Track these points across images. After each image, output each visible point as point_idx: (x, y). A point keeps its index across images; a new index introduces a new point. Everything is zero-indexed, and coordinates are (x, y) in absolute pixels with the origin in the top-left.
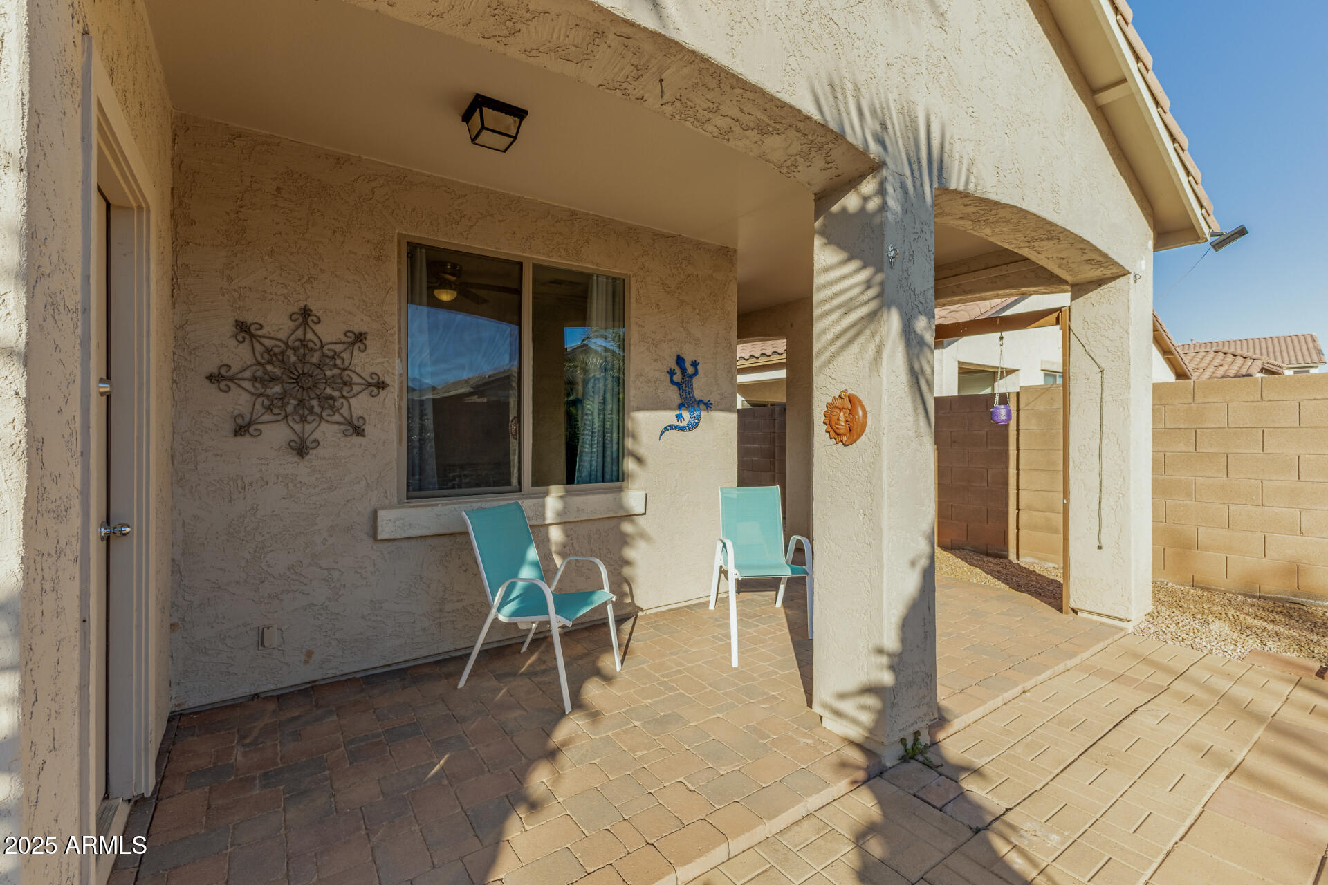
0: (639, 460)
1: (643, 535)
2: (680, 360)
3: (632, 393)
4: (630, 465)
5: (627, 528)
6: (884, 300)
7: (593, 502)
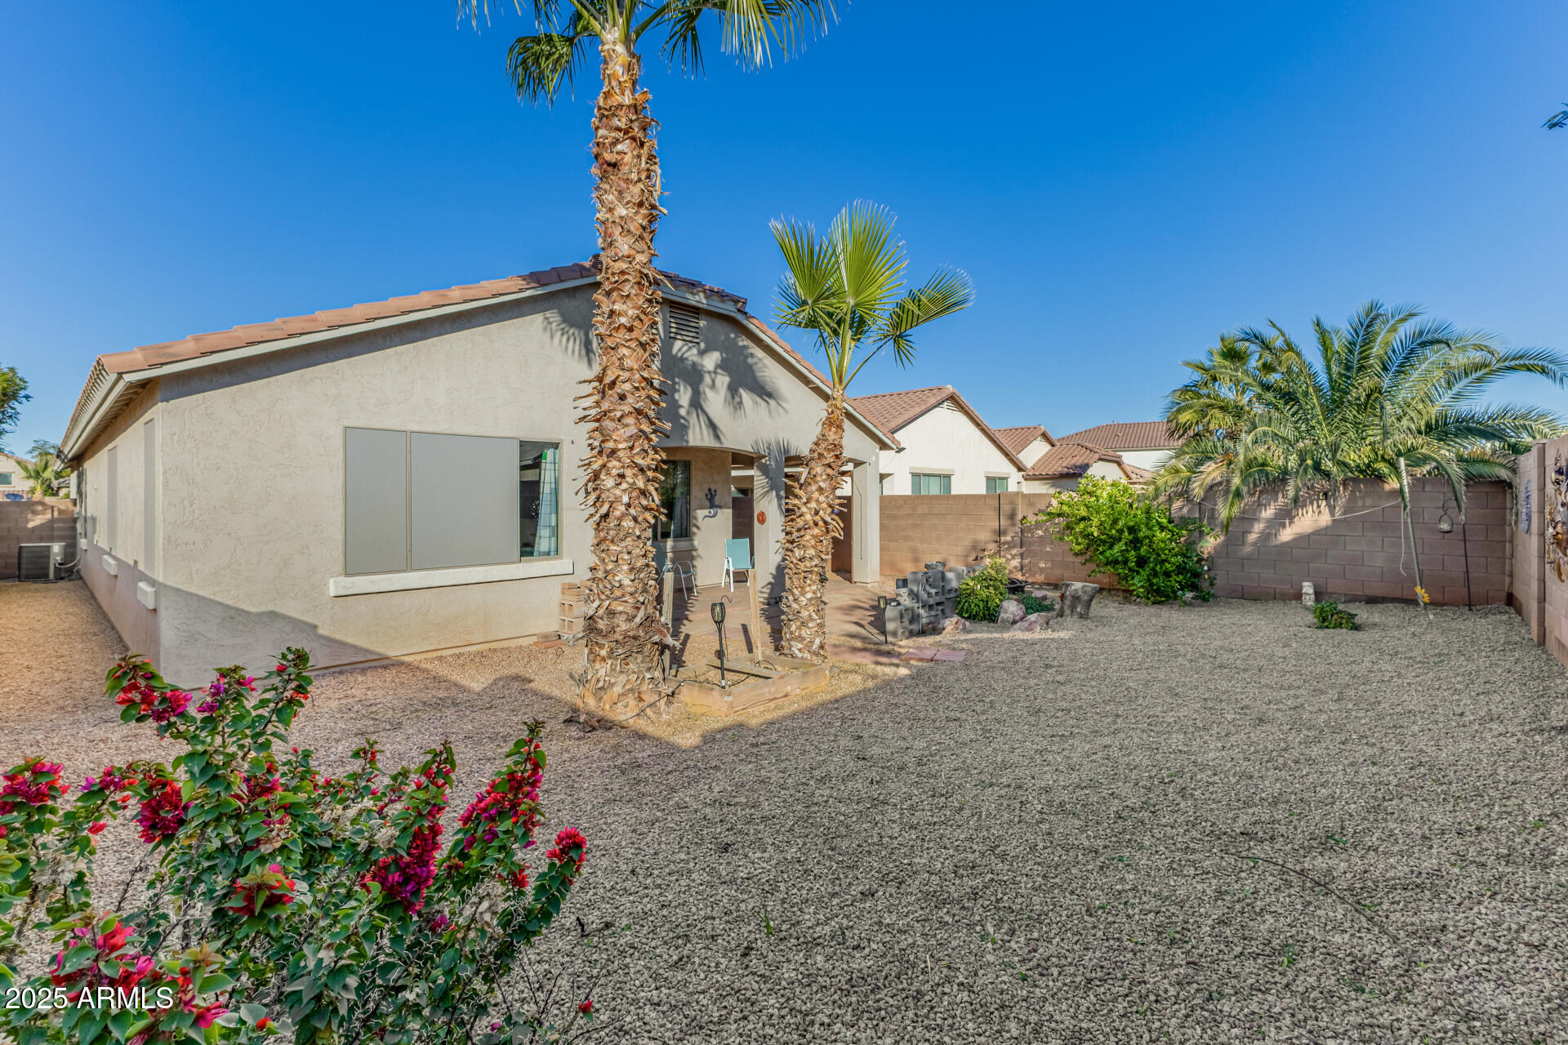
0: (698, 528)
1: (699, 556)
2: (710, 490)
3: (693, 504)
4: (695, 530)
5: (694, 553)
6: (772, 488)
7: (683, 544)
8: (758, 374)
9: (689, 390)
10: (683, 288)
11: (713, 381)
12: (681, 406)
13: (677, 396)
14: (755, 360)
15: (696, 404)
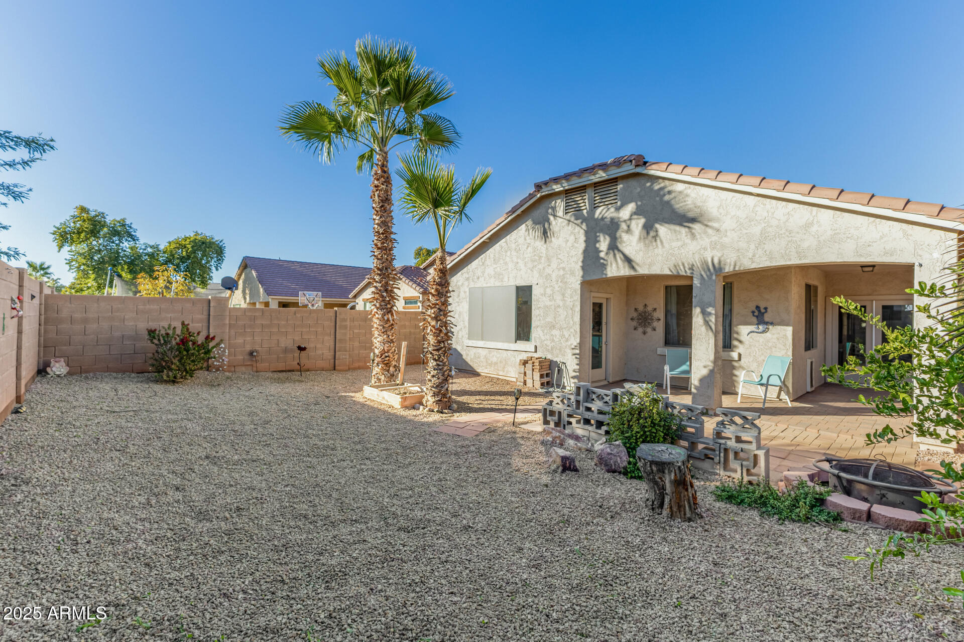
0: (740, 342)
2: (758, 307)
3: (736, 319)
4: (735, 343)
8: (677, 206)
9: (608, 239)
10: (586, 175)
11: (629, 227)
12: (601, 251)
13: (597, 245)
14: (672, 196)
15: (613, 247)
